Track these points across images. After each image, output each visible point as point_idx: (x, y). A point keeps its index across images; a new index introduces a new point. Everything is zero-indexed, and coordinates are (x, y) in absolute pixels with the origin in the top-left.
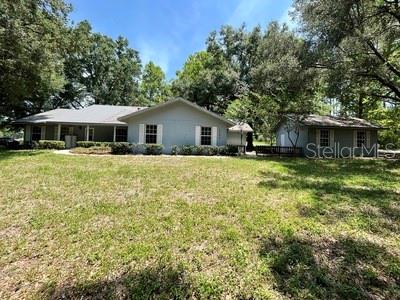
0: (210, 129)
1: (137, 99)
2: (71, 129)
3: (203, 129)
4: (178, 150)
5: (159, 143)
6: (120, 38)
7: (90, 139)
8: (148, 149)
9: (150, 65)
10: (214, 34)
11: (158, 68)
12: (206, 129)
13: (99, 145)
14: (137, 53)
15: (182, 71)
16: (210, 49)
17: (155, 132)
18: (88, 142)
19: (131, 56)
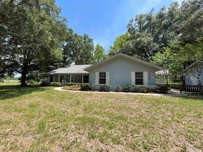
0: (142, 73)
1: (92, 62)
2: (65, 77)
3: (136, 73)
4: (121, 88)
5: (107, 84)
6: (85, 35)
7: (72, 82)
8: (101, 87)
9: (98, 46)
10: (132, 21)
11: (101, 47)
12: (139, 73)
13: (75, 85)
14: (92, 40)
15: (113, 46)
16: (129, 30)
17: (105, 77)
18: (71, 83)
19: (90, 41)
